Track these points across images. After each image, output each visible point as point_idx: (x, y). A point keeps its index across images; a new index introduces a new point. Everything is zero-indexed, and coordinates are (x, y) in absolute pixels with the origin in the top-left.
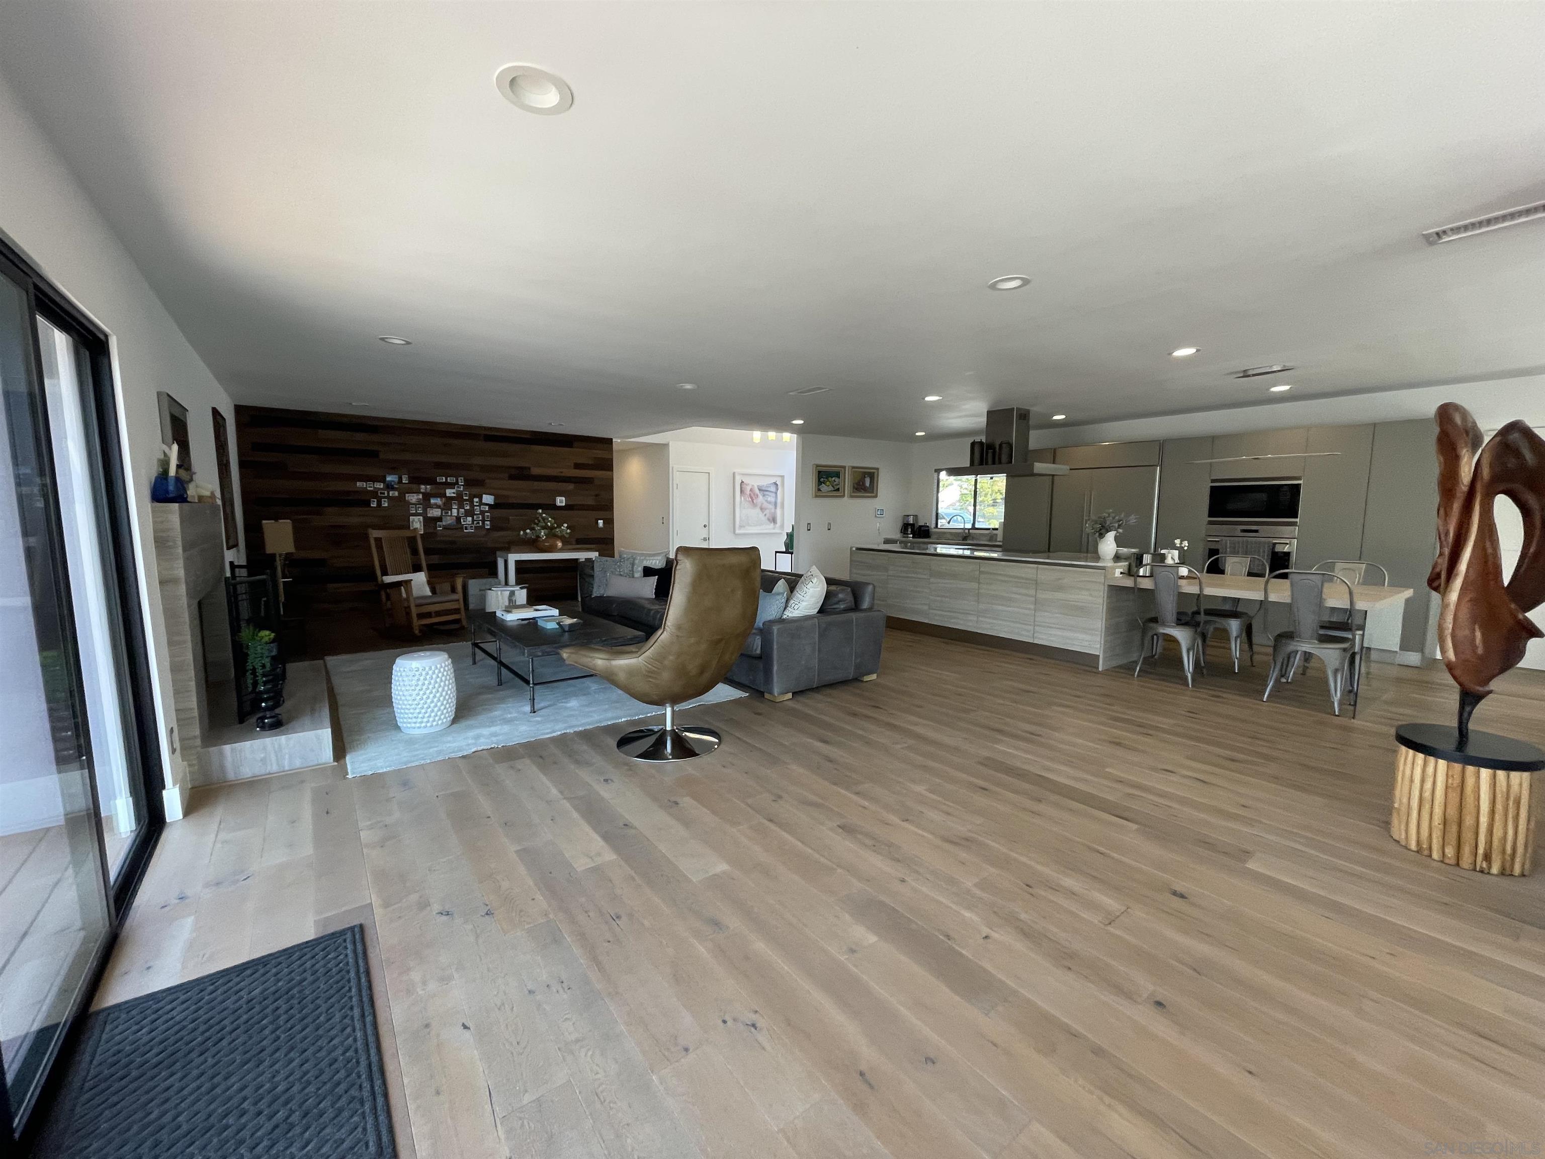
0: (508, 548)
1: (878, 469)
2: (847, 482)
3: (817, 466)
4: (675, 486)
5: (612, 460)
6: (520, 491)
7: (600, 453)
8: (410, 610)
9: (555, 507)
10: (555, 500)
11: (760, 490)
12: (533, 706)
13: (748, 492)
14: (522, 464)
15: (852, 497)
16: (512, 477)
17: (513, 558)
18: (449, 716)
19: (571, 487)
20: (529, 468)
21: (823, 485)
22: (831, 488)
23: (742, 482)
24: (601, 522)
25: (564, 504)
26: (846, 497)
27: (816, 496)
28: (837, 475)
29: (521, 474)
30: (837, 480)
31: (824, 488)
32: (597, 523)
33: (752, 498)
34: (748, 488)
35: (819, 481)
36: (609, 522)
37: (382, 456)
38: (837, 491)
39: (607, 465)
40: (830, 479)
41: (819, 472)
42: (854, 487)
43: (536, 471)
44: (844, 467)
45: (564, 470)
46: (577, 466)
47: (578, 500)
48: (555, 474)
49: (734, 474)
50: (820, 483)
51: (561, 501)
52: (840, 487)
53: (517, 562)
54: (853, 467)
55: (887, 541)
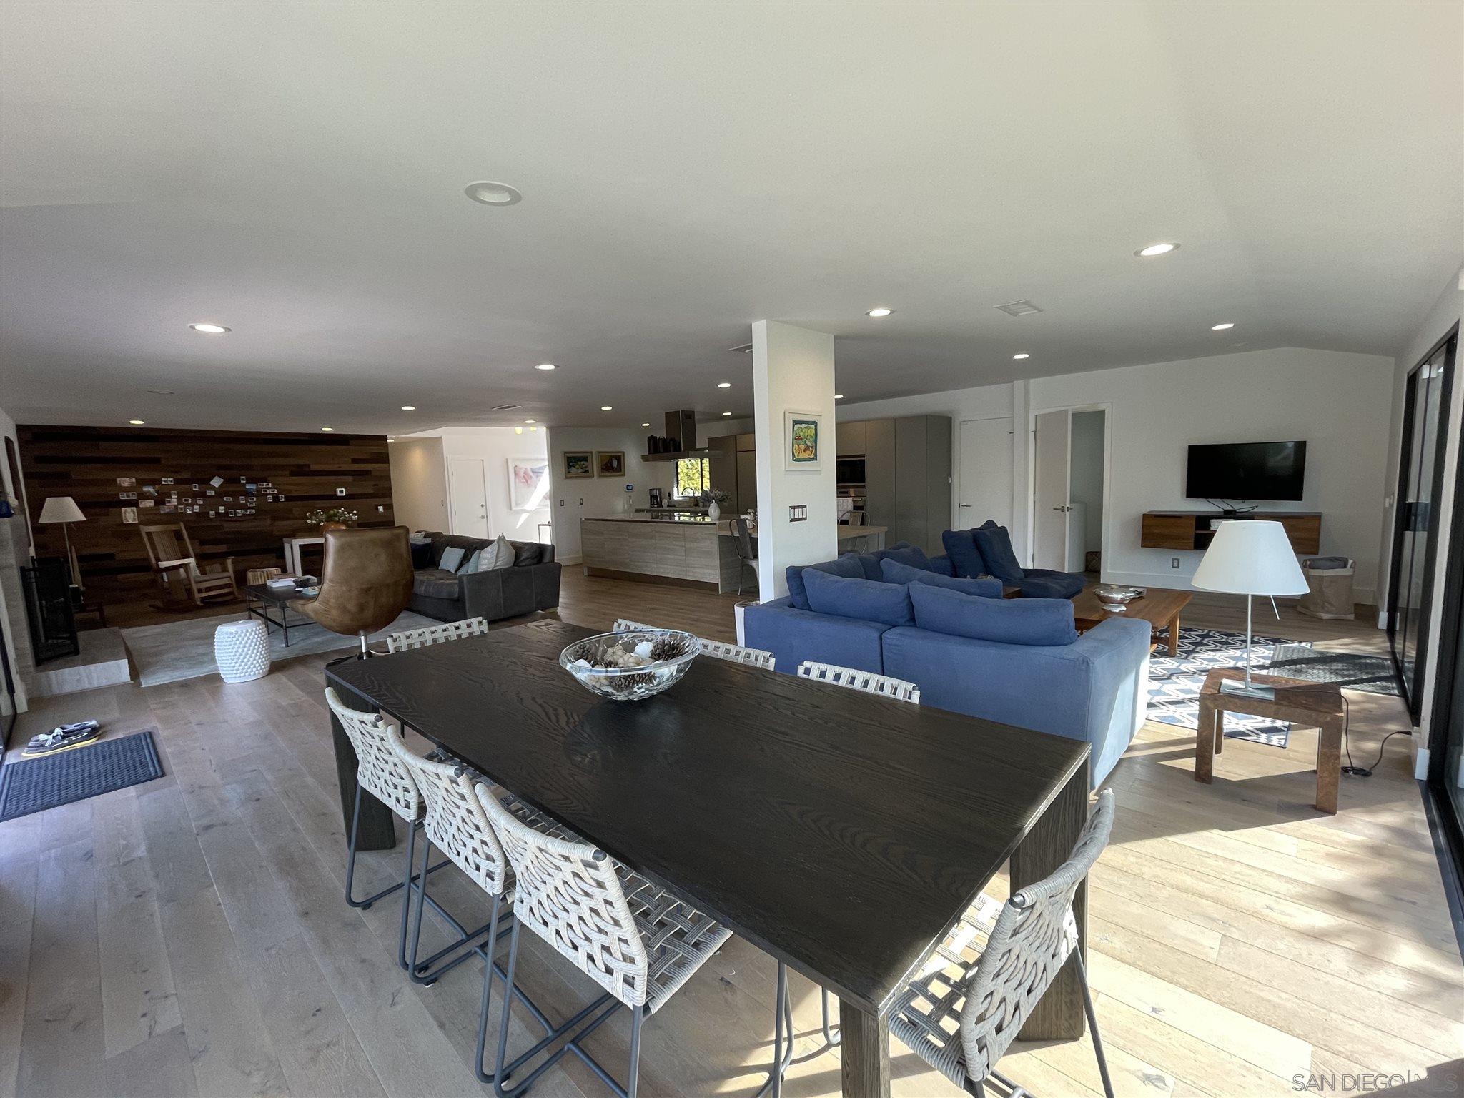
0: (294, 534)
1: (623, 453)
2: (596, 465)
3: (565, 453)
4: (450, 474)
5: (388, 454)
6: (301, 485)
7: (376, 449)
8: (192, 586)
9: (335, 497)
10: (335, 491)
11: (533, 472)
12: (287, 642)
13: (522, 474)
14: (300, 462)
15: (600, 476)
16: (293, 474)
17: (297, 542)
18: (265, 668)
19: (350, 479)
20: (309, 466)
21: (573, 468)
22: (580, 470)
23: (516, 466)
24: (381, 508)
25: (344, 494)
26: (595, 477)
27: (567, 478)
28: (586, 459)
29: (301, 471)
30: (585, 463)
31: (574, 470)
32: (377, 509)
33: (525, 479)
34: (522, 471)
35: (569, 464)
36: (389, 507)
37: (163, 462)
38: (587, 472)
39: (383, 458)
40: (579, 463)
41: (568, 458)
42: (602, 468)
43: (314, 467)
44: (591, 453)
45: (342, 465)
46: (355, 461)
47: (355, 491)
48: (335, 469)
49: (507, 459)
50: (569, 466)
51: (342, 492)
52: (589, 469)
53: (302, 547)
54: (599, 452)
55: (638, 511)
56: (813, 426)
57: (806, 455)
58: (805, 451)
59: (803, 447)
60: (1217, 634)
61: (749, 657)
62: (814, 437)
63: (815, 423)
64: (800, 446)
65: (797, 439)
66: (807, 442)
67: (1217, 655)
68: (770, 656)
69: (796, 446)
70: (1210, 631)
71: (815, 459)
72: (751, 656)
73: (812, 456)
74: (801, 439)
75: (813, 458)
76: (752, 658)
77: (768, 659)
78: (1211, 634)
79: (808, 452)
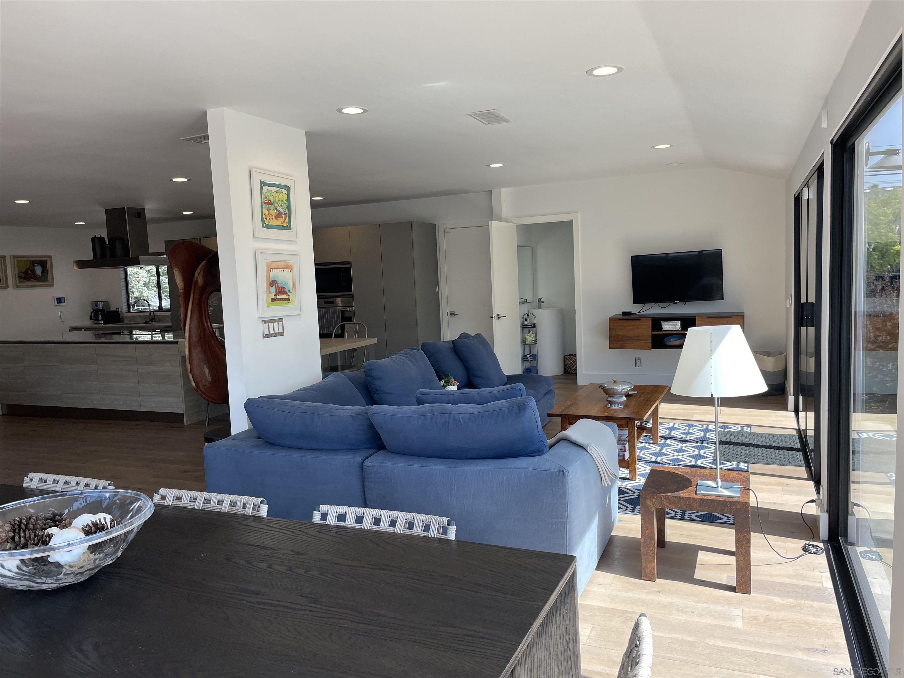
1: (50, 257)
2: (10, 272)
15: (18, 287)
26: (10, 288)
42: (20, 277)
55: (73, 329)
56: (285, 191)
57: (277, 222)
58: (276, 217)
59: (274, 213)
60: (680, 425)
61: (234, 506)
62: (287, 203)
63: (287, 188)
64: (271, 211)
65: (267, 203)
66: (278, 208)
67: (685, 445)
68: (262, 503)
69: (265, 211)
70: (674, 424)
71: (288, 227)
72: (238, 505)
73: (285, 225)
74: (271, 204)
75: (287, 227)
76: (239, 506)
77: (259, 507)
78: (676, 426)
79: (280, 220)
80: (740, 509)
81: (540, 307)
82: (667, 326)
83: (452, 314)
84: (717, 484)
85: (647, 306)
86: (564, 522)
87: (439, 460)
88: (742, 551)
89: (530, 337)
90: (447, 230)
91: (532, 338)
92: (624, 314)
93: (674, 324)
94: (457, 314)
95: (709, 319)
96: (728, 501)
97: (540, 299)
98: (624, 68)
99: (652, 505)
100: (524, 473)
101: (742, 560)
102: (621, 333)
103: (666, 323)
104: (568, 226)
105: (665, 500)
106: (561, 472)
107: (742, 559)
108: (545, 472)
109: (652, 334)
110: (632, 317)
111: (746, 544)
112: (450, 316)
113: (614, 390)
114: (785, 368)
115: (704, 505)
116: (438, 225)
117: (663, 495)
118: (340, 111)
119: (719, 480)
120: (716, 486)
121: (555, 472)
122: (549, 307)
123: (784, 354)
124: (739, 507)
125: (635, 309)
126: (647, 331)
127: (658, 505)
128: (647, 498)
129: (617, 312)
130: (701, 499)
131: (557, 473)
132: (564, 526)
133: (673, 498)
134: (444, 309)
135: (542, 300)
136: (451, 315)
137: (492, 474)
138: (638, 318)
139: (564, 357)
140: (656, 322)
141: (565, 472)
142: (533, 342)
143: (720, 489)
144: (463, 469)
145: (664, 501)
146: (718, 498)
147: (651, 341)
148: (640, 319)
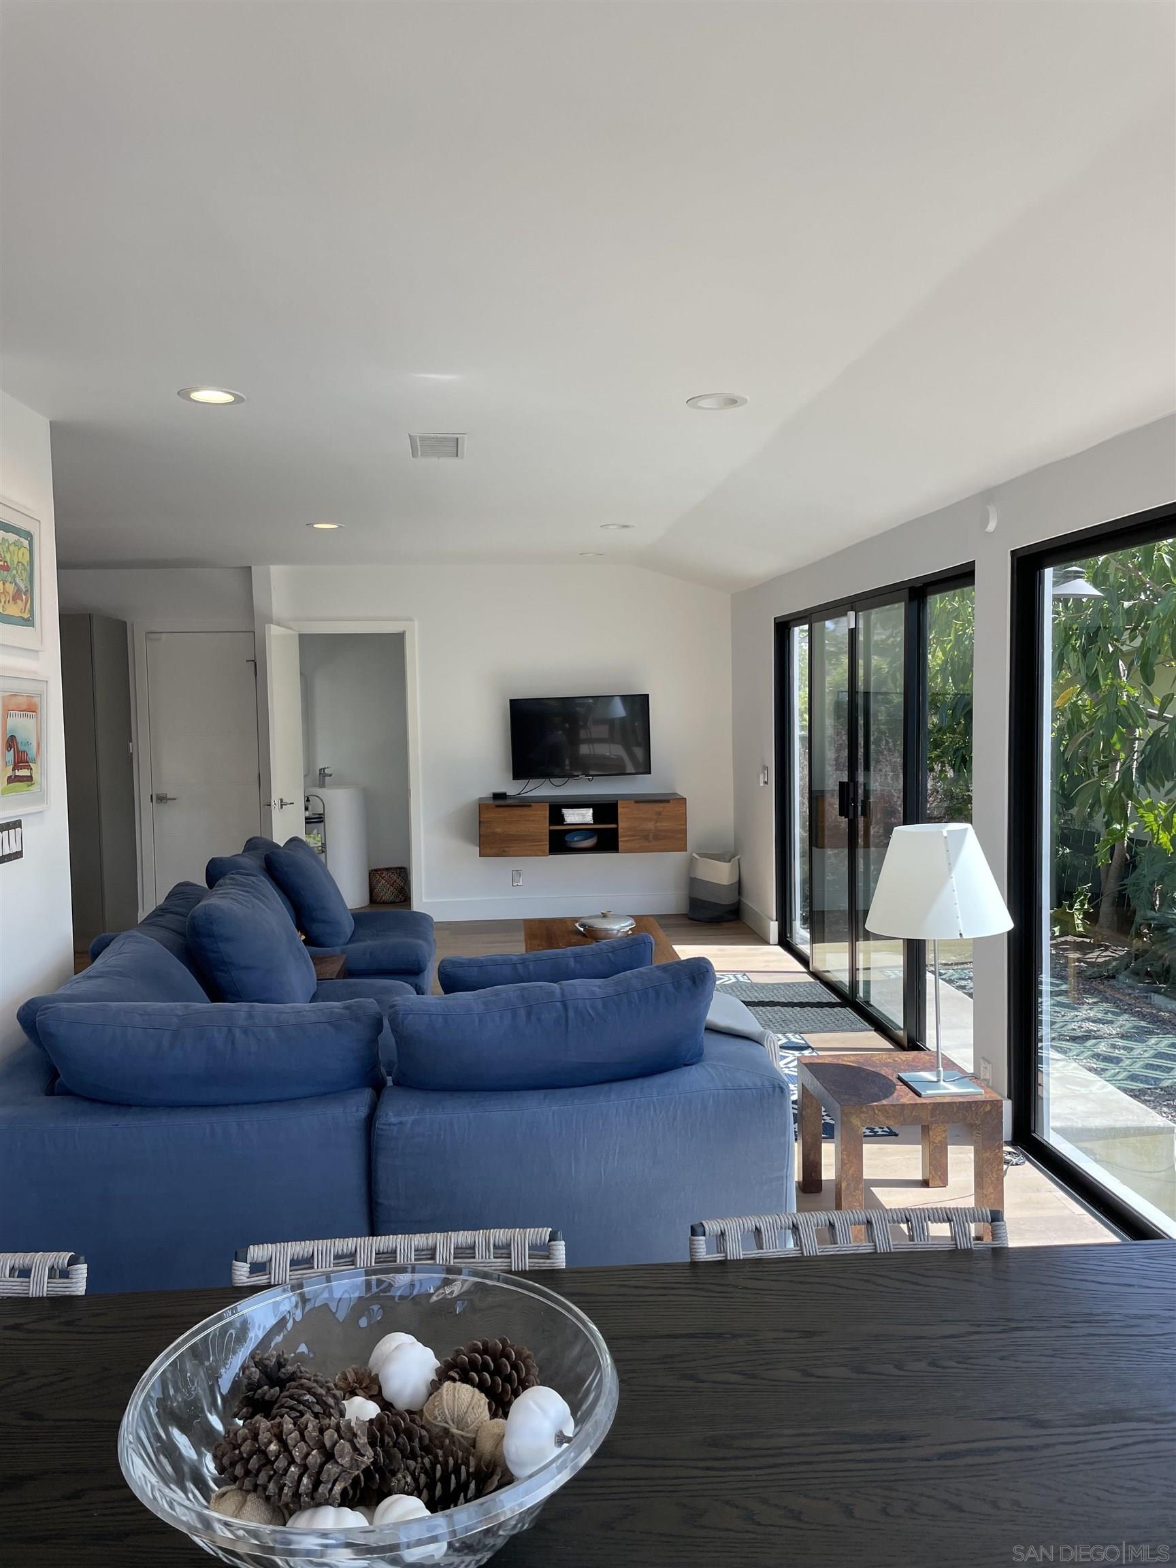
56: (26, 544)
57: (16, 610)
59: (11, 589)
62: (28, 569)
63: (30, 537)
64: (7, 585)
66: (17, 580)
71: (30, 621)
73: (26, 615)
74: (8, 569)
79: (20, 604)
80: (990, 1112)
81: (322, 785)
82: (573, 817)
83: (162, 799)
84: (938, 1075)
85: (533, 783)
86: (782, 1177)
87: (542, 1093)
88: (993, 1179)
89: (314, 838)
90: (151, 636)
91: (318, 841)
92: (498, 796)
93: (583, 812)
94: (175, 799)
95: (638, 805)
96: (973, 1102)
97: (324, 769)
98: (749, 400)
99: (859, 1124)
100: (711, 1099)
101: (992, 1193)
102: (499, 830)
103: (570, 812)
104: (397, 641)
105: (880, 1113)
106: (777, 1089)
107: (992, 1191)
108: (748, 1091)
109: (550, 831)
110: (509, 802)
111: (998, 1166)
112: (157, 802)
113: (606, 930)
114: (738, 879)
115: (938, 1112)
116: (133, 625)
117: (876, 1105)
118: (185, 394)
119: (941, 1069)
120: (936, 1080)
121: (767, 1090)
122: (341, 783)
123: (738, 857)
124: (988, 1108)
125: (513, 788)
126: (541, 824)
127: (869, 1123)
128: (851, 1113)
129: (486, 791)
130: (934, 1103)
131: (770, 1090)
132: (783, 1184)
133: (892, 1108)
134: (143, 791)
135: (326, 771)
136: (159, 801)
137: (654, 1107)
138: (524, 803)
139: (370, 874)
140: (556, 810)
141: (784, 1087)
142: (320, 848)
143: (942, 1083)
144: (598, 1104)
145: (878, 1115)
146: (955, 1098)
147: (548, 843)
148: (530, 806)
